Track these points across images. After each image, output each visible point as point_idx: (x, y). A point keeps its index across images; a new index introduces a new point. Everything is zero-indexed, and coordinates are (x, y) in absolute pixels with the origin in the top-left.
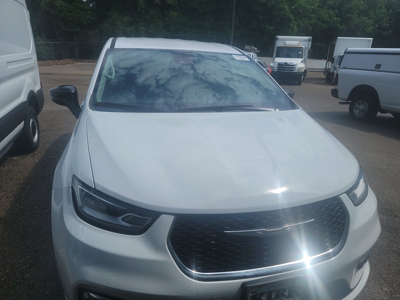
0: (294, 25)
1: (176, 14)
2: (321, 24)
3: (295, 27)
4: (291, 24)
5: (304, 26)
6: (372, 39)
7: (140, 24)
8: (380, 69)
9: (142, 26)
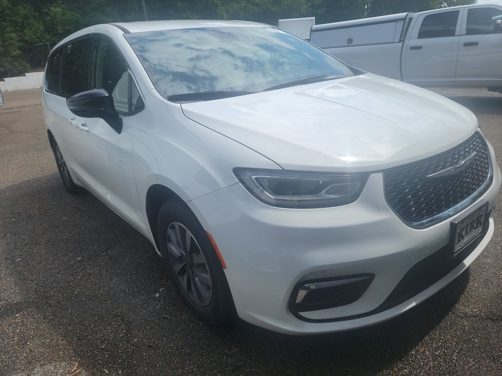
0: (222, 11)
1: (60, 10)
2: (252, 7)
3: (224, 13)
4: (219, 11)
5: (234, 11)
6: (314, 18)
7: (7, 29)
8: (353, 43)
9: (12, 32)
